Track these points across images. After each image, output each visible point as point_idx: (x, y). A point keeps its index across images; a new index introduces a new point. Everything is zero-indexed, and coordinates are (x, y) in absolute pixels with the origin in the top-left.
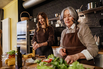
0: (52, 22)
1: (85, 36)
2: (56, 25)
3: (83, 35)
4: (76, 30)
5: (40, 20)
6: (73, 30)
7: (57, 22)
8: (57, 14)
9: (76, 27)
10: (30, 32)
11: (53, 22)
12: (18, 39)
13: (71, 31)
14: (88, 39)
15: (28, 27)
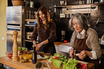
0: (55, 8)
1: (92, 43)
2: (61, 14)
3: (91, 42)
4: (85, 36)
5: (40, 16)
6: (83, 36)
7: (62, 11)
8: (63, 1)
9: (86, 33)
10: (25, 21)
11: (57, 9)
12: (8, 29)
13: (81, 37)
14: (95, 46)
15: (23, 11)
